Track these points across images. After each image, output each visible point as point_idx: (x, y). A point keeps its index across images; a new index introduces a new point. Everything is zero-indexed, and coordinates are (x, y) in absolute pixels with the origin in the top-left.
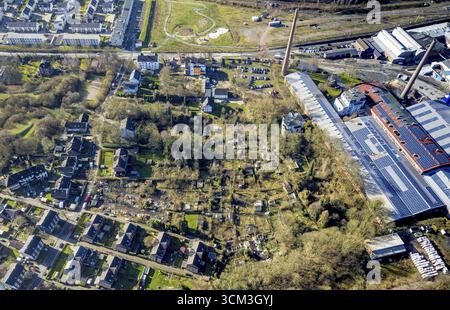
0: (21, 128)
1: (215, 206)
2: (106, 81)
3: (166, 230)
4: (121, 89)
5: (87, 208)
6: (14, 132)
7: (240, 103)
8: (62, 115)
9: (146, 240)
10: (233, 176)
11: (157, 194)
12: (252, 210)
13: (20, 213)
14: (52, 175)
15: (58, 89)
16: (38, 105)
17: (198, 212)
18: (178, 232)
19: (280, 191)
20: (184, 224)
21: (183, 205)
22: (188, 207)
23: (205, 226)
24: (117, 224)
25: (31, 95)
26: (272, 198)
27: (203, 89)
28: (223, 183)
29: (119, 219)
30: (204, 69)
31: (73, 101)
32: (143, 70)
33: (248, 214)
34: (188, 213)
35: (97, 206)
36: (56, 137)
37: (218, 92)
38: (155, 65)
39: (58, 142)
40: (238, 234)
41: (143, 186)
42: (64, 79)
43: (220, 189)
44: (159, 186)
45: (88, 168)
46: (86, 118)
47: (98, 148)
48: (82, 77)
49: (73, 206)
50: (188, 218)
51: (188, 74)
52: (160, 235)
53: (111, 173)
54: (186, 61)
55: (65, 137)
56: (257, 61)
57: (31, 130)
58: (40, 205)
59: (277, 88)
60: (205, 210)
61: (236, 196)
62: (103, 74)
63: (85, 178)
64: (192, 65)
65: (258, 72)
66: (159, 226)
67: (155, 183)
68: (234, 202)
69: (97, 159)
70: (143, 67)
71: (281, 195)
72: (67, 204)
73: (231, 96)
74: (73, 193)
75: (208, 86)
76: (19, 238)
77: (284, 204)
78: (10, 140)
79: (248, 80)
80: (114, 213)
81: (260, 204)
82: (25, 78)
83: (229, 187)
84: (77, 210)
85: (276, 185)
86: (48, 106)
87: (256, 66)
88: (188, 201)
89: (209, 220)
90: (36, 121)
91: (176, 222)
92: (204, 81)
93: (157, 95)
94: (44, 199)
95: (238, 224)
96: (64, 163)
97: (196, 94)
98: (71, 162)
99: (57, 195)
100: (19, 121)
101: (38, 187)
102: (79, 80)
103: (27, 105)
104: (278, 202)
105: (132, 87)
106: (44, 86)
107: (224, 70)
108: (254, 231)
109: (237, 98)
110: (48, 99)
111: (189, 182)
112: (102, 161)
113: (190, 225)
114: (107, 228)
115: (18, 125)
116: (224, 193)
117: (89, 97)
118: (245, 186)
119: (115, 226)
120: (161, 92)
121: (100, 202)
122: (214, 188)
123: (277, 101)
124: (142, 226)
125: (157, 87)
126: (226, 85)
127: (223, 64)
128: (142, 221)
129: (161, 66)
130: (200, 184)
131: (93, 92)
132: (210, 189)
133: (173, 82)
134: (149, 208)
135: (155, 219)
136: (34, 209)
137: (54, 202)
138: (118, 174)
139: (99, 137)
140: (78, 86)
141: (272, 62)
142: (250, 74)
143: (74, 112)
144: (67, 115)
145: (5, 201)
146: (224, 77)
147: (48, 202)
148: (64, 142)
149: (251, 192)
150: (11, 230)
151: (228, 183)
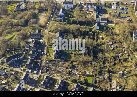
0: (10, 36)
1: (101, 73)
2: (48, 14)
3: (78, 83)
4: (55, 18)
5: (42, 73)
6: (7, 38)
7: (113, 25)
8: (28, 30)
9: (69, 87)
10: (109, 60)
11: (74, 67)
12: (118, 75)
13: (12, 74)
14: (25, 58)
15: (26, 17)
16: (17, 25)
17: (92, 76)
18: (83, 84)
19: (131, 67)
20: (86, 80)
21: (85, 72)
22: (88, 73)
23: (96, 82)
24: (56, 80)
25: (13, 20)
26: (127, 70)
27: (95, 18)
28: (104, 63)
29: (56, 78)
30: (96, 8)
31: (33, 23)
32: (66, 8)
33: (116, 77)
34: (88, 76)
35: (46, 72)
36: (26, 40)
37: (103, 19)
38: (71, 6)
39: (27, 43)
40: (111, 86)
41: (67, 64)
42: (29, 12)
43: (102, 65)
44: (74, 63)
45: (41, 55)
46: (39, 31)
47: (46, 46)
48: (37, 12)
49: (35, 72)
50: (88, 78)
51: (88, 10)
52: (75, 85)
53: (52, 57)
54: (87, 4)
55: (30, 40)
56: (122, 4)
57: (14, 37)
58: (20, 71)
59: (132, 18)
60: (96, 75)
61: (110, 69)
62: (47, 10)
63: (40, 59)
64: (90, 6)
65: (123, 9)
66: (74, 81)
67: (72, 62)
68: (109, 71)
69: (45, 51)
70: (66, 7)
71: (131, 69)
72: (32, 71)
73: (109, 22)
74: (35, 66)
75: (97, 16)
76: (12, 85)
77: (133, 73)
78: (5, 42)
79: (117, 14)
80: (54, 75)
81: (121, 72)
82: (9, 12)
83: (107, 64)
84: (37, 73)
85: (129, 64)
86: (21, 26)
87: (121, 6)
88: (88, 70)
89: (98, 79)
90: (17, 33)
91: (82, 79)
92: (95, 14)
93: (73, 21)
94: (22, 69)
95: (111, 81)
96: (31, 53)
97: (91, 21)
98: (34, 52)
99: (28, 67)
100: (9, 33)
101: (19, 63)
102: (35, 13)
103: (12, 25)
104: (130, 72)
105: (61, 17)
106: (19, 16)
107: (106, 8)
108: (118, 84)
109: (112, 22)
110: (21, 22)
111: (88, 62)
112: (48, 52)
113: (89, 81)
114: (51, 82)
115: (8, 35)
116: (105, 67)
117: (40, 22)
118: (115, 64)
119: (55, 81)
120: (75, 19)
121: (47, 70)
122: (100, 65)
123: (131, 24)
124: (67, 81)
125: (73, 17)
126: (106, 16)
127: (105, 5)
128: (67, 79)
129: (75, 6)
130: (94, 63)
131: (42, 19)
132: (98, 65)
133: (80, 14)
134: (70, 73)
135: (72, 78)
136: (18, 73)
137: (27, 69)
138: (55, 58)
139: (46, 41)
140: (35, 16)
141: (130, 5)
142: (118, 11)
143: (34, 28)
144: (31, 30)
145: (5, 69)
146: (105, 12)
147: (24, 70)
148: (30, 43)
149: (117, 67)
150: (8, 82)
151: (106, 63)
